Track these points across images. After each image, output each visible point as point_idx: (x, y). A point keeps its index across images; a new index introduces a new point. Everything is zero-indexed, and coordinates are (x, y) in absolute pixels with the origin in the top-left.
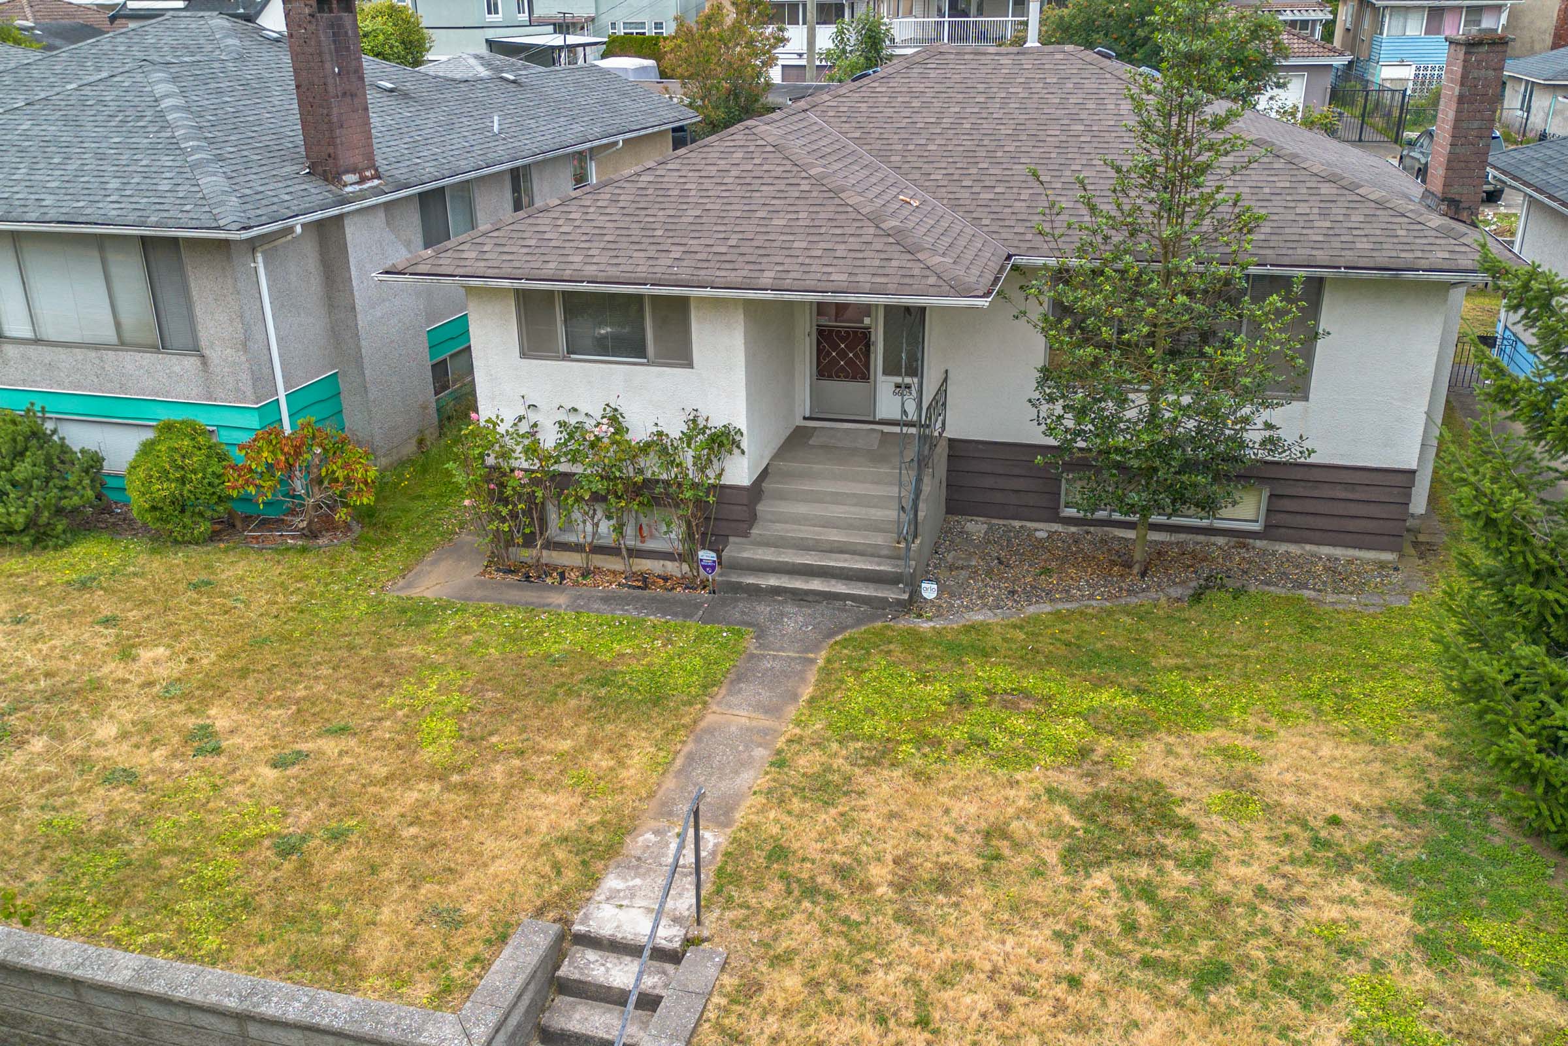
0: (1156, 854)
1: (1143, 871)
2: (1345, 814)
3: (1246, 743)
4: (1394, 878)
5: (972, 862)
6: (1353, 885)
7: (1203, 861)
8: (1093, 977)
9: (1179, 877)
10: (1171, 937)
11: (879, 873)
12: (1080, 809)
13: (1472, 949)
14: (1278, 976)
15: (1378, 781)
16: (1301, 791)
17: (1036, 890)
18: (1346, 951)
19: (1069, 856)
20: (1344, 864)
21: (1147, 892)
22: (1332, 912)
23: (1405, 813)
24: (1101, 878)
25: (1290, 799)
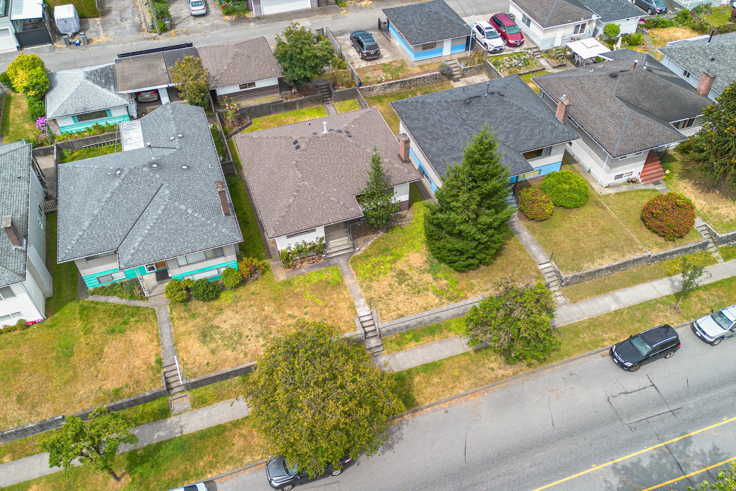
0: (407, 280)
1: (406, 283)
2: (421, 265)
3: (407, 259)
4: (429, 272)
5: (391, 290)
6: (425, 275)
7: (411, 279)
8: (409, 297)
9: (410, 282)
10: (413, 289)
11: (383, 296)
12: (396, 277)
13: (438, 277)
14: (424, 289)
15: (422, 259)
16: (415, 263)
17: (399, 290)
18: (428, 283)
19: (399, 283)
20: (424, 273)
21: (409, 285)
22: (425, 279)
23: (426, 262)
24: (403, 286)
25: (415, 265)
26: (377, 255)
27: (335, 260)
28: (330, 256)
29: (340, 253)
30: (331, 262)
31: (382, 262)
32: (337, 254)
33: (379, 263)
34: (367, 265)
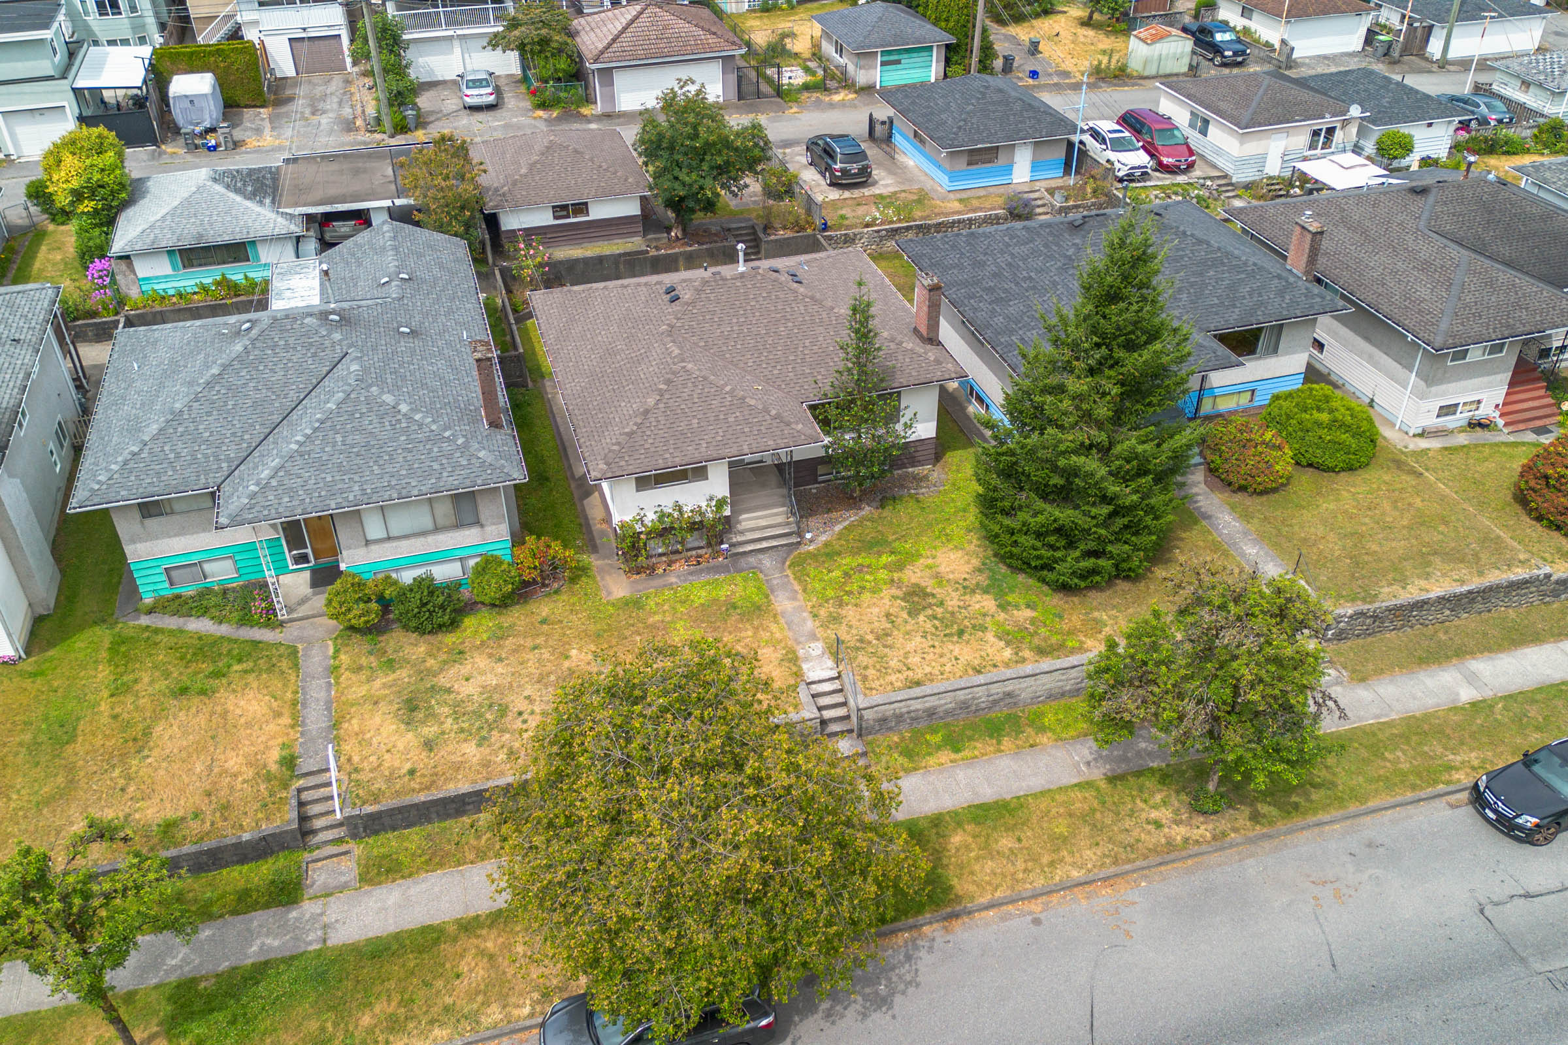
0: (930, 606)
1: (930, 612)
2: (967, 576)
3: (930, 561)
4: (986, 591)
5: (889, 626)
6: (978, 597)
7: (942, 603)
8: (936, 644)
9: (939, 610)
10: (947, 626)
11: (870, 637)
12: (903, 599)
13: (1009, 604)
14: (974, 627)
15: (968, 562)
16: (953, 572)
17: (908, 627)
18: (985, 615)
19: (909, 614)
20: (973, 592)
21: (936, 618)
22: (977, 606)
23: (980, 570)
24: (921, 618)
25: (951, 576)
26: (855, 552)
27: (752, 560)
28: (741, 550)
29: (765, 545)
30: (743, 562)
31: (869, 566)
32: (758, 546)
33: (860, 569)
34: (830, 571)
